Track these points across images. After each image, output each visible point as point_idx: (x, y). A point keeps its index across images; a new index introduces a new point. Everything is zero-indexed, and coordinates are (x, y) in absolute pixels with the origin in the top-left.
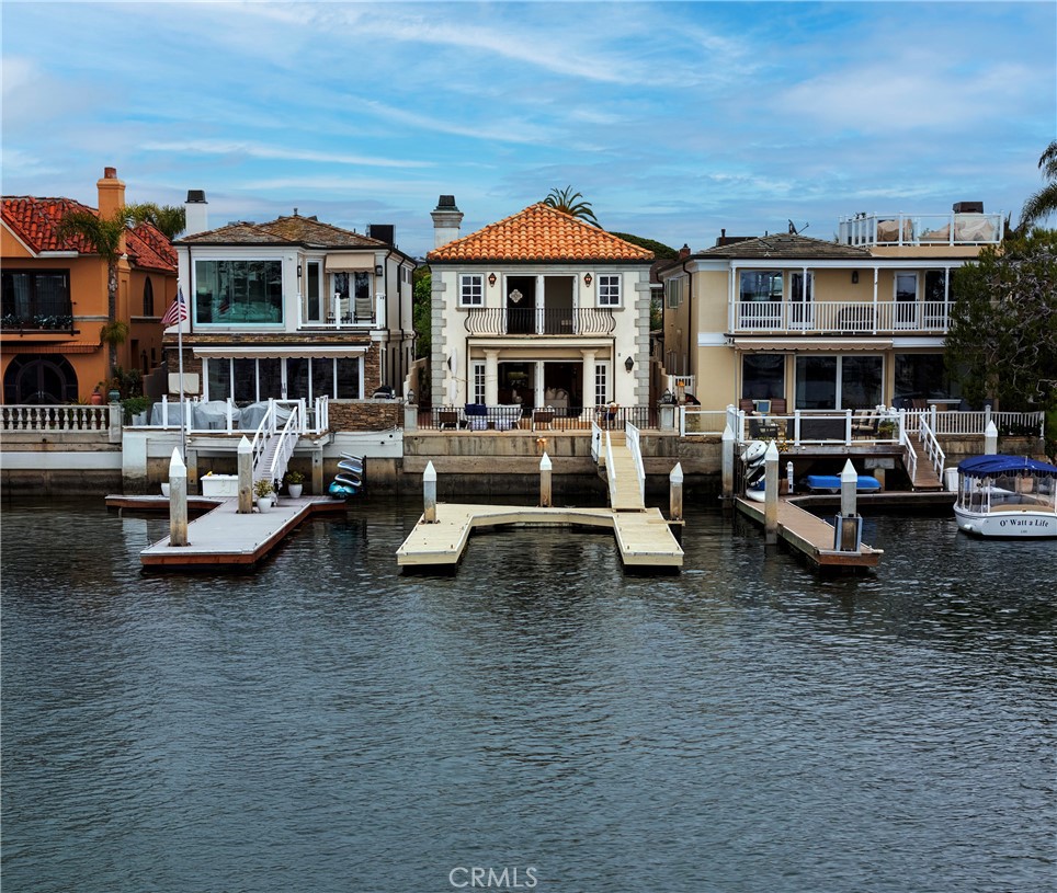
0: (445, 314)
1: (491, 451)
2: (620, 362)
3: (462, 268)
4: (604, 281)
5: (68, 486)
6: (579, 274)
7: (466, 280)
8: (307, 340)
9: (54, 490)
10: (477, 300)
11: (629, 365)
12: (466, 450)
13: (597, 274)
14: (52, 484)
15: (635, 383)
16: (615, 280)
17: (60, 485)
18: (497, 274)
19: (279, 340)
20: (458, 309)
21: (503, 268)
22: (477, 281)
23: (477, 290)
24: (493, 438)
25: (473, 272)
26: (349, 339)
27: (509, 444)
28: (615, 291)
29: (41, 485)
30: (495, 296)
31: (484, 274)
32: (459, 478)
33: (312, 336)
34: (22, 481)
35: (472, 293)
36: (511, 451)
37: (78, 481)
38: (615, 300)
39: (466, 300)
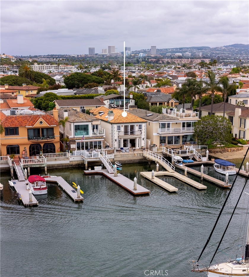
0: (115, 132)
1: (128, 156)
2: (142, 139)
3: (117, 124)
4: (139, 125)
5: (59, 166)
6: (135, 124)
7: (118, 126)
8: (94, 138)
9: (57, 168)
10: (120, 130)
11: (143, 139)
12: (124, 156)
13: (138, 124)
14: (57, 166)
15: (144, 142)
16: (141, 125)
17: (58, 166)
18: (123, 125)
19: (89, 138)
20: (117, 131)
21: (124, 124)
22: (120, 126)
23: (120, 128)
24: (128, 154)
25: (119, 125)
26: (100, 137)
27: (130, 155)
28: (141, 127)
29: (55, 167)
30: (122, 129)
31: (121, 125)
32: (123, 161)
33: (94, 137)
34: (52, 166)
35: (119, 128)
36: (131, 156)
37: (61, 165)
38: (141, 129)
39: (118, 130)
